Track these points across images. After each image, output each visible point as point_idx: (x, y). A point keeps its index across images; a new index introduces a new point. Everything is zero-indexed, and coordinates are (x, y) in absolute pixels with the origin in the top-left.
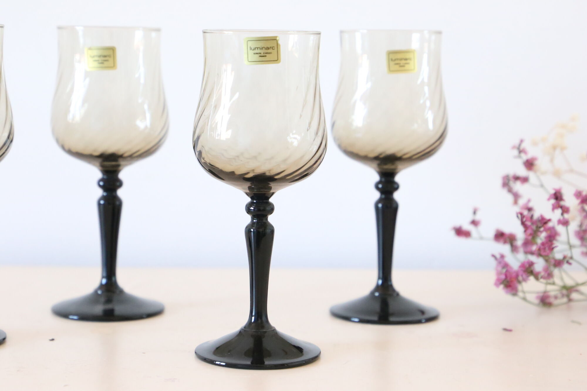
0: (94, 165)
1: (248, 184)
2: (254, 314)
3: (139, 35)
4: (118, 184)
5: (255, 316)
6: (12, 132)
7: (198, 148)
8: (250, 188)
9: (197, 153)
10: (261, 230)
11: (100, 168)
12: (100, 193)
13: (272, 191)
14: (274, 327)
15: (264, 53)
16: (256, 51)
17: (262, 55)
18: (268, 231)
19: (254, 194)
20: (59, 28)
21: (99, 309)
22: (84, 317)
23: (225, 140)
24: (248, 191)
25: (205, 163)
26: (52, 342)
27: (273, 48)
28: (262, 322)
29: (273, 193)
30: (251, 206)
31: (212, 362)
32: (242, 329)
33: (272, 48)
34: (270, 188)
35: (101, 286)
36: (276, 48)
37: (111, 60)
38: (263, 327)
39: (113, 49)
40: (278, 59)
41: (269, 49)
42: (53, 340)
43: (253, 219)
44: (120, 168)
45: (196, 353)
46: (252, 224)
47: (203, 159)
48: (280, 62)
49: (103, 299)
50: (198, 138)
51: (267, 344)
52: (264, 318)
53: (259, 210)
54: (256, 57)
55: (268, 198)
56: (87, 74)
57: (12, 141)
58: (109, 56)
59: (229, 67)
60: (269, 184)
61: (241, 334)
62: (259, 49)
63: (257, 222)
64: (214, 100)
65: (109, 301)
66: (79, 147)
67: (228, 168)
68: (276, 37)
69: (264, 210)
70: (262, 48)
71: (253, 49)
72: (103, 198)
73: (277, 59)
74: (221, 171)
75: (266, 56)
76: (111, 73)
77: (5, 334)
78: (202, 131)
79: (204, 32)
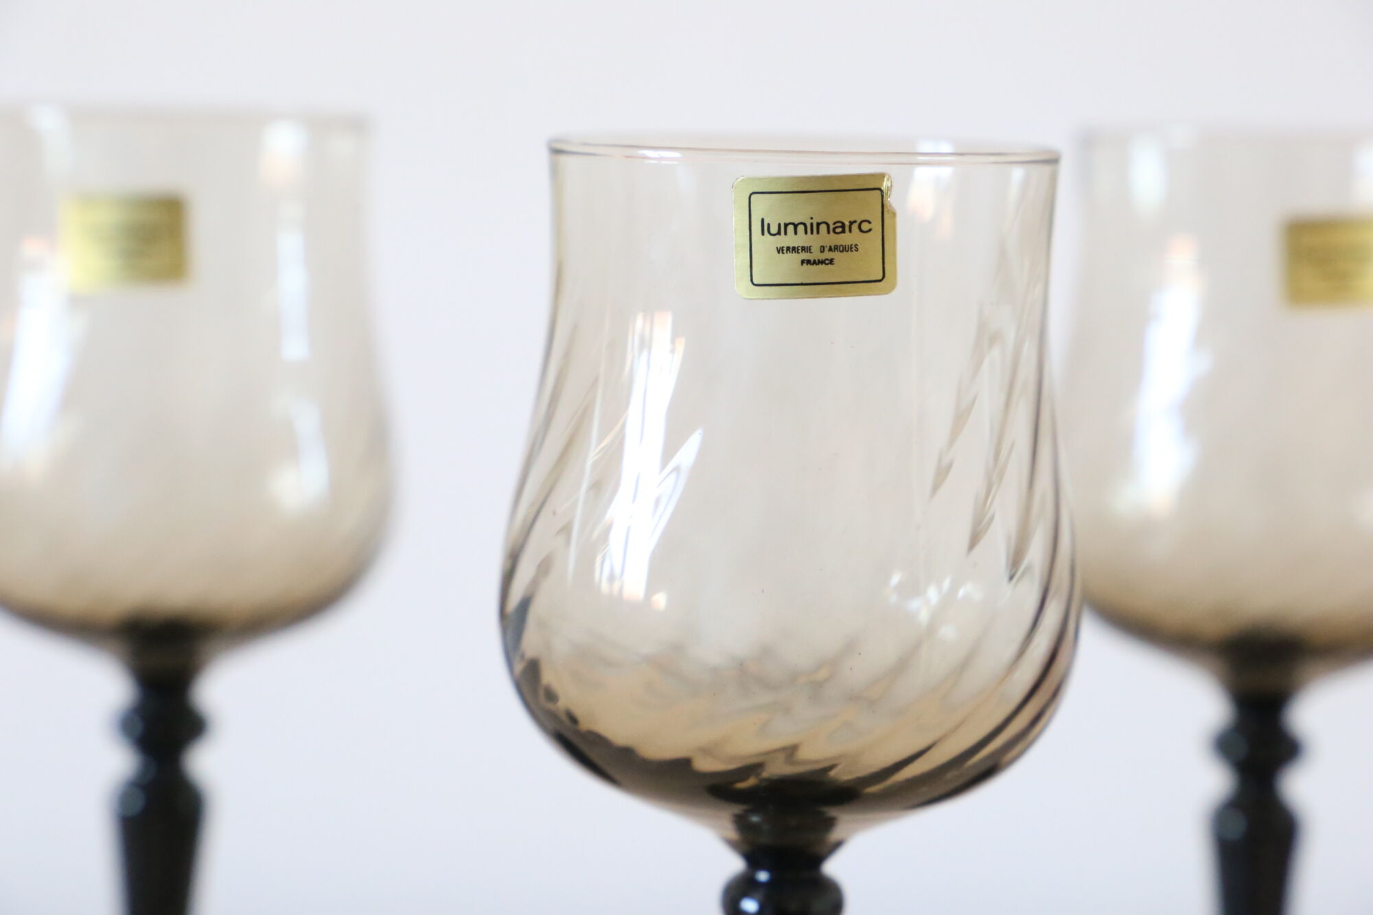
1: (737, 809)
4: (189, 726)
7: (531, 643)
8: (742, 824)
9: (519, 667)
13: (834, 836)
15: (822, 249)
16: (790, 240)
17: (816, 255)
19: (760, 846)
24: (734, 834)
25: (553, 715)
27: (865, 226)
29: (838, 845)
30: (746, 894)
33: (861, 226)
34: (830, 823)
36: (876, 226)
40: (884, 277)
41: (847, 229)
47: (546, 695)
48: (893, 286)
50: (525, 605)
54: (789, 267)
55: (818, 861)
59: (663, 327)
62: (801, 228)
64: (589, 463)
67: (658, 743)
68: (881, 176)
70: (813, 228)
71: (774, 230)
73: (880, 278)
75: (831, 262)
78: (545, 567)
79: (556, 152)
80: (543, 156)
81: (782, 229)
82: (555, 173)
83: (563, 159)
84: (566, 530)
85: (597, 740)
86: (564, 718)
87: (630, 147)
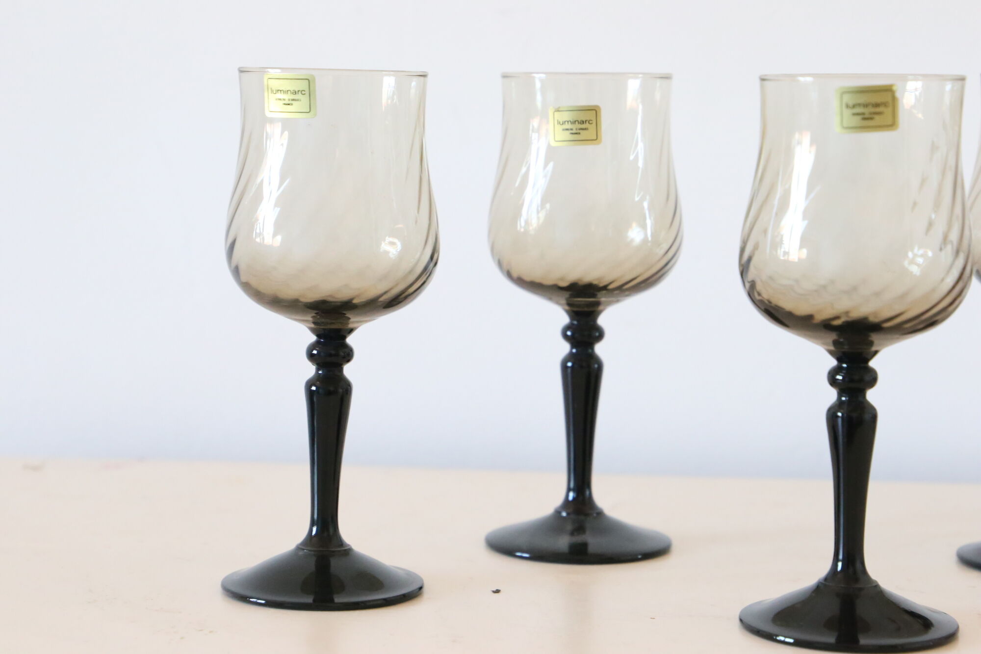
0: (558, 303)
1: (833, 336)
2: (841, 557)
3: (633, 86)
4: (597, 334)
5: (843, 561)
6: (437, 248)
7: (752, 274)
8: (835, 343)
9: (748, 285)
10: (854, 415)
11: (567, 308)
12: (565, 348)
13: (874, 349)
14: (876, 582)
15: (870, 114)
16: (857, 110)
17: (866, 116)
18: (867, 417)
19: (844, 353)
20: (505, 76)
21: (563, 542)
22: (540, 556)
23: (796, 260)
24: (832, 348)
25: (762, 301)
26: (496, 594)
28: (855, 572)
29: (876, 352)
30: (838, 374)
31: (770, 637)
32: (821, 582)
33: (885, 104)
34: (871, 343)
35: (566, 503)
36: (891, 104)
37: (592, 127)
38: (857, 580)
39: (595, 110)
40: (894, 123)
42: (497, 591)
43: (840, 395)
44: (601, 308)
45: (741, 620)
46: (839, 405)
47: (759, 294)
48: (897, 127)
49: (569, 527)
50: (750, 259)
51: (864, 609)
52: (858, 565)
53: (852, 381)
54: (856, 121)
55: (867, 360)
56: (551, 153)
57: (436, 264)
58: (589, 122)
60: (869, 336)
61: (820, 589)
62: (861, 106)
63: (849, 402)
65: (580, 529)
66: (536, 275)
67: (801, 308)
68: (892, 86)
69: (861, 380)
70: (866, 106)
72: (570, 357)
73: (891, 123)
74: (790, 315)
76: (589, 149)
77: (422, 580)
78: (756, 247)
79: (763, 80)
80: (757, 82)
81: (854, 106)
82: (762, 88)
83: (766, 83)
84: (765, 231)
85: (778, 308)
86: (767, 302)
87: (792, 77)
